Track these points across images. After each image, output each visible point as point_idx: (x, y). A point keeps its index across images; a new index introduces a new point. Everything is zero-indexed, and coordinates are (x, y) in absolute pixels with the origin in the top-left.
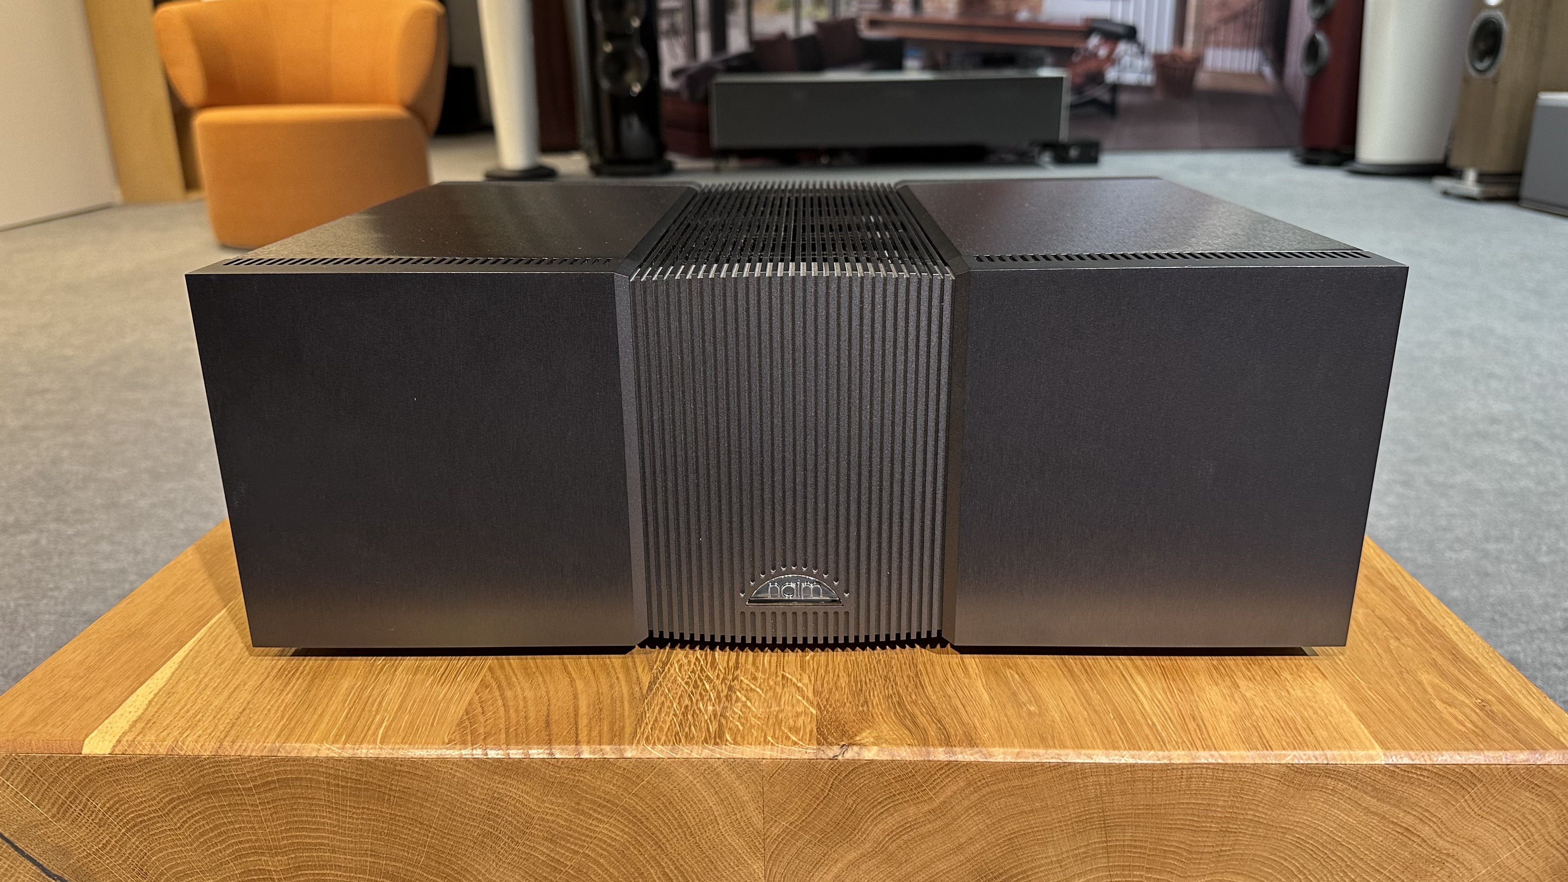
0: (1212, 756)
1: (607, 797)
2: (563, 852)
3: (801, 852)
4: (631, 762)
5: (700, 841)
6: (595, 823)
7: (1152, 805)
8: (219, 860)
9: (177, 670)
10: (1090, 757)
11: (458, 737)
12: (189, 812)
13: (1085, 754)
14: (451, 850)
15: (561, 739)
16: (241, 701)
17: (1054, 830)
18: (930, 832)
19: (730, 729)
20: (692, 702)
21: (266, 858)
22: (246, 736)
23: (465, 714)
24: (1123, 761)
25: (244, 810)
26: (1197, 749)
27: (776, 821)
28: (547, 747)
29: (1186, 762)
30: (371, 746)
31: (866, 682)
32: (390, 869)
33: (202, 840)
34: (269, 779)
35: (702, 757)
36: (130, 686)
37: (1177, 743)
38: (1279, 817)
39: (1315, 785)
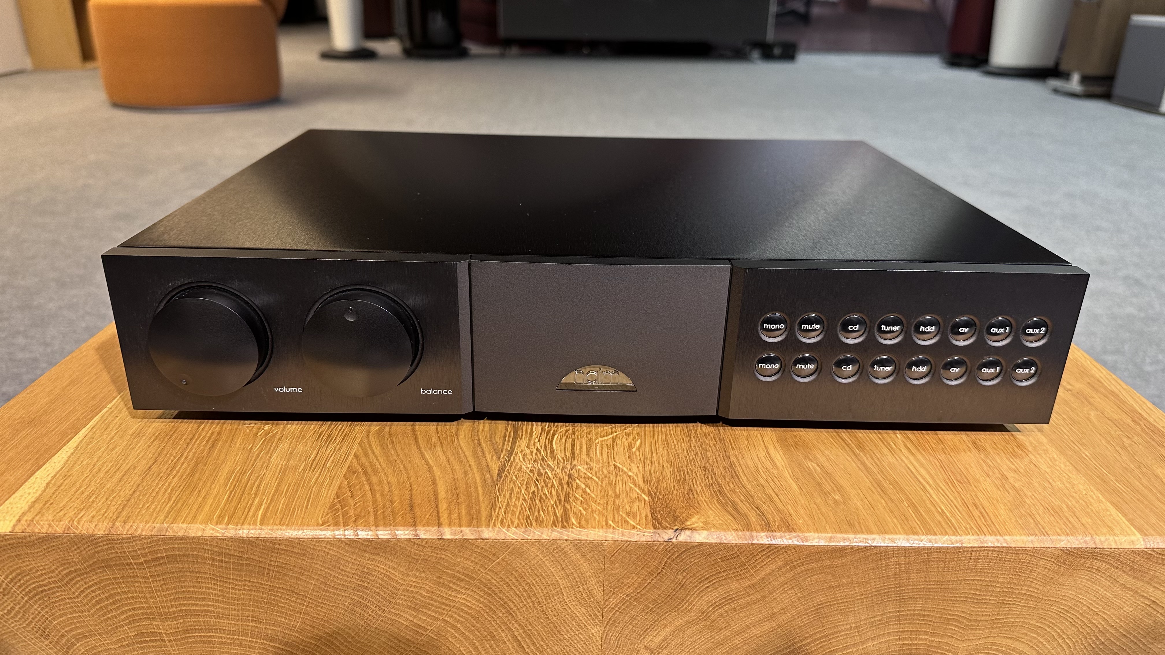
0: (997, 541)
1: (465, 572)
2: (425, 618)
3: (634, 619)
4: (488, 542)
5: (546, 609)
6: (454, 594)
7: (942, 582)
8: (114, 624)
9: (72, 454)
10: (893, 541)
11: (330, 519)
12: (85, 583)
14: (324, 616)
15: (425, 521)
16: (132, 484)
17: (856, 602)
18: (748, 603)
20: (538, 488)
21: (157, 623)
22: (136, 517)
23: (336, 497)
24: (921, 545)
25: (136, 582)
26: (985, 535)
27: (614, 593)
28: (412, 529)
29: (976, 545)
30: (251, 527)
31: (688, 472)
32: (270, 632)
33: (98, 607)
34: (159, 555)
35: (551, 538)
36: (30, 469)
37: (966, 529)
38: (1048, 591)
39: (1082, 565)
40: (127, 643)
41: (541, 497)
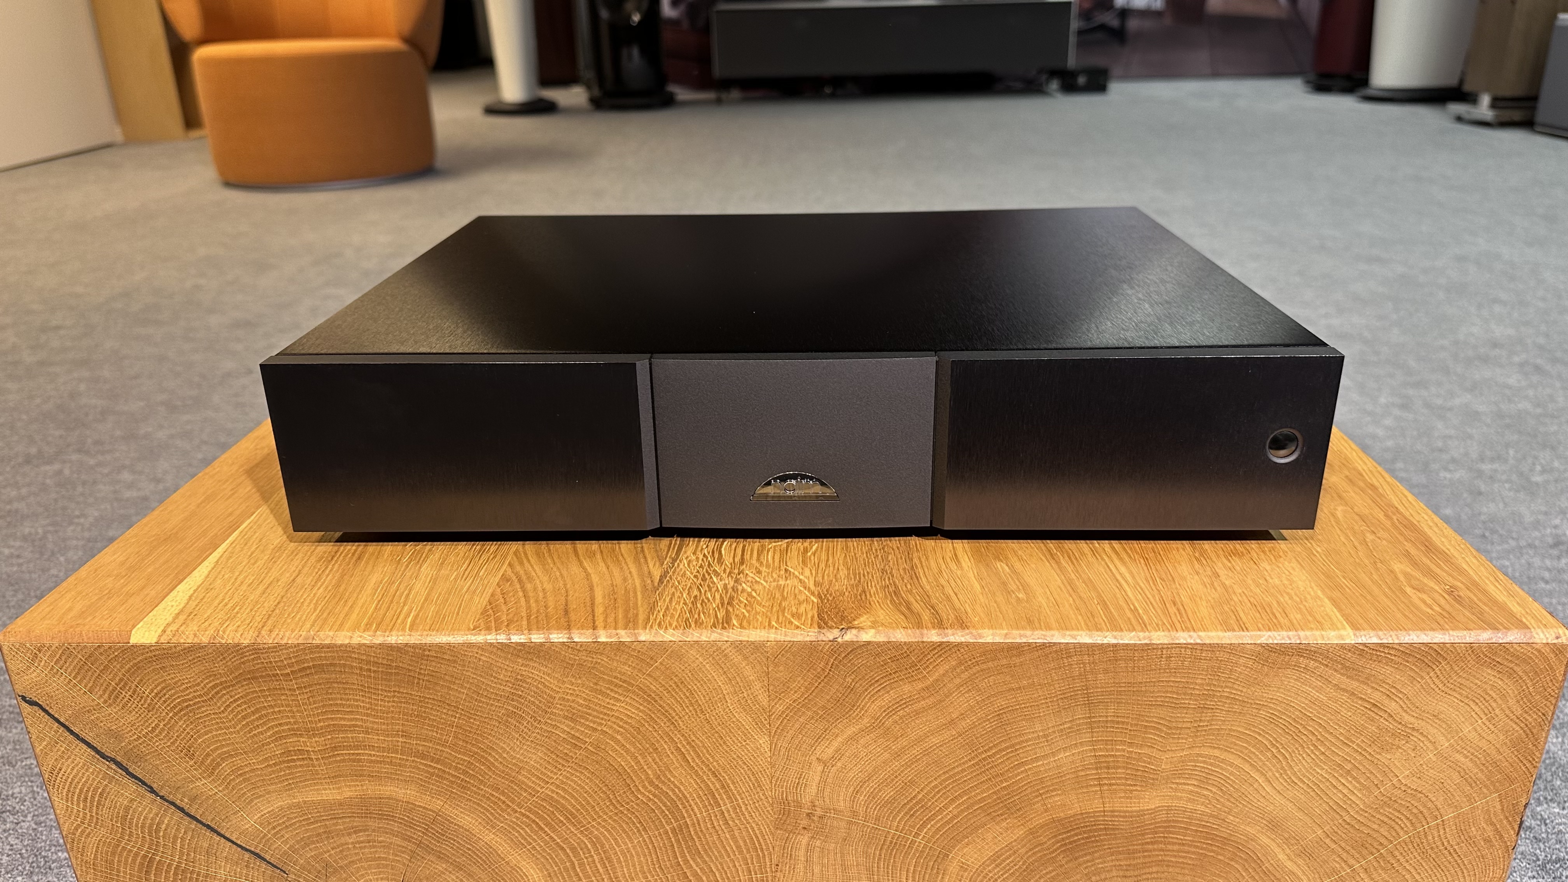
0: (1191, 637)
1: (624, 678)
2: (583, 729)
3: (804, 727)
4: (644, 645)
5: (710, 717)
6: (612, 701)
7: (1134, 683)
8: (260, 741)
9: (213, 569)
10: (1074, 637)
11: (482, 624)
12: (231, 697)
13: (1069, 635)
14: (477, 729)
15: (579, 625)
16: (276, 595)
17: (1041, 706)
18: (924, 708)
19: (737, 616)
20: (700, 592)
21: (304, 740)
22: (281, 627)
23: (488, 604)
24: (1105, 641)
26: (1177, 631)
27: (780, 699)
28: (566, 632)
29: (1166, 642)
30: (400, 633)
31: (864, 575)
32: (421, 748)
33: (244, 723)
34: (306, 665)
35: (711, 640)
36: (171, 583)
37: (1157, 625)
38: (1253, 694)
39: (1287, 663)
40: (274, 762)
41: (703, 601)
